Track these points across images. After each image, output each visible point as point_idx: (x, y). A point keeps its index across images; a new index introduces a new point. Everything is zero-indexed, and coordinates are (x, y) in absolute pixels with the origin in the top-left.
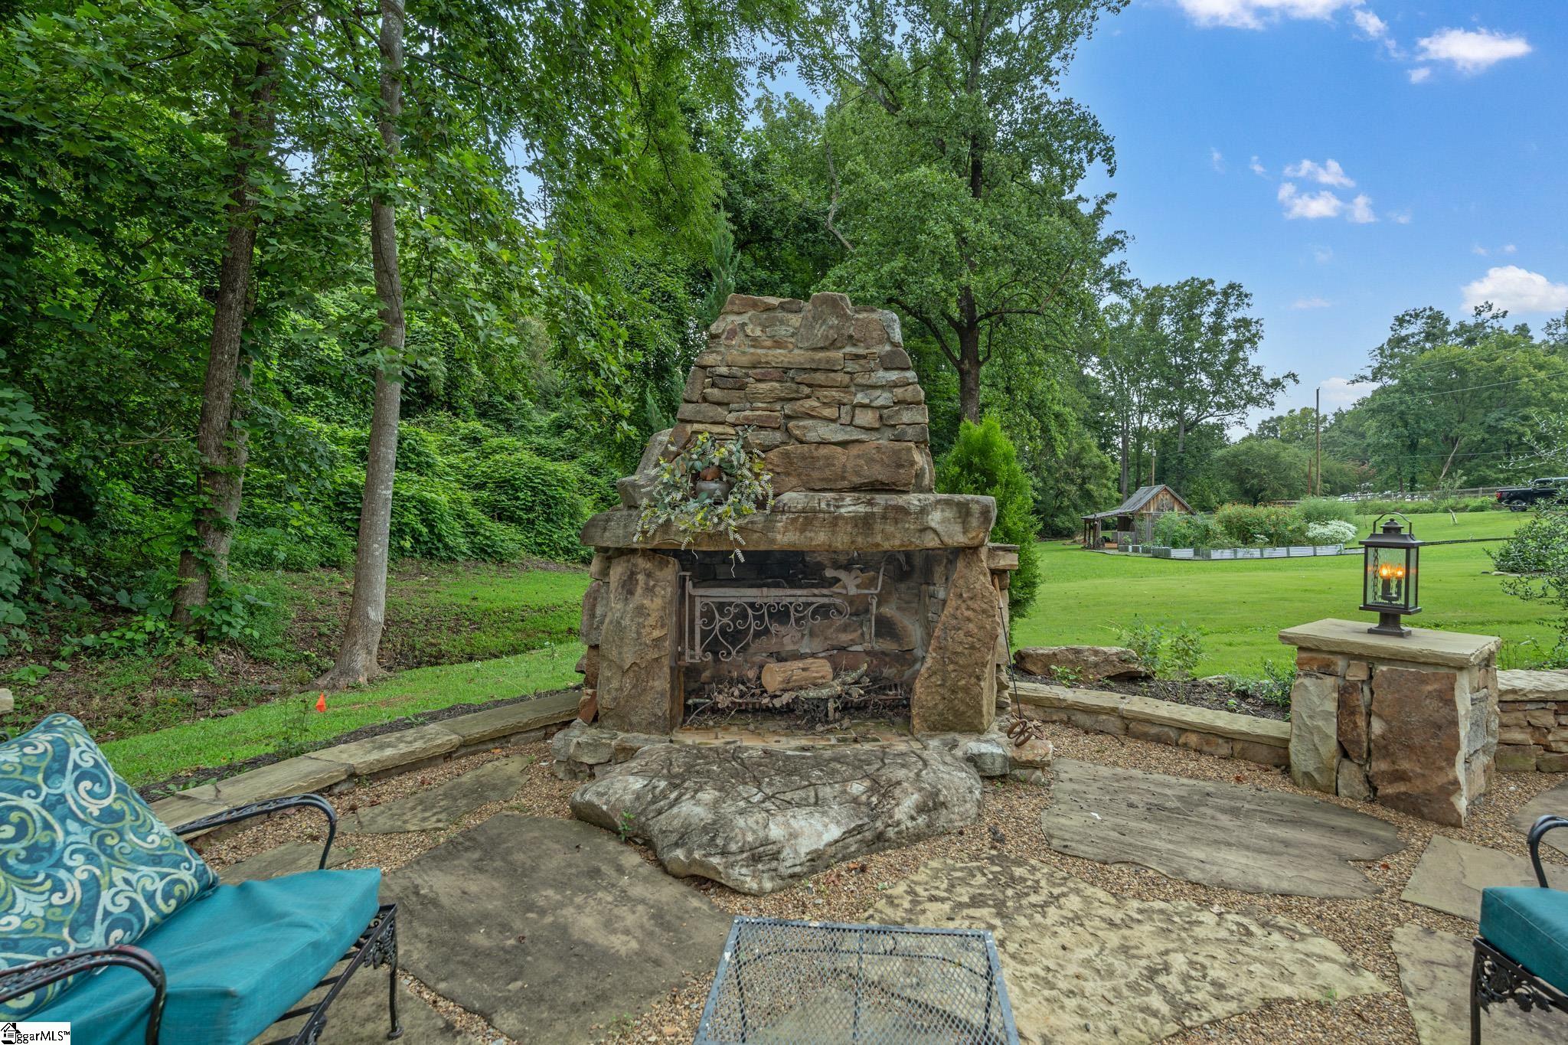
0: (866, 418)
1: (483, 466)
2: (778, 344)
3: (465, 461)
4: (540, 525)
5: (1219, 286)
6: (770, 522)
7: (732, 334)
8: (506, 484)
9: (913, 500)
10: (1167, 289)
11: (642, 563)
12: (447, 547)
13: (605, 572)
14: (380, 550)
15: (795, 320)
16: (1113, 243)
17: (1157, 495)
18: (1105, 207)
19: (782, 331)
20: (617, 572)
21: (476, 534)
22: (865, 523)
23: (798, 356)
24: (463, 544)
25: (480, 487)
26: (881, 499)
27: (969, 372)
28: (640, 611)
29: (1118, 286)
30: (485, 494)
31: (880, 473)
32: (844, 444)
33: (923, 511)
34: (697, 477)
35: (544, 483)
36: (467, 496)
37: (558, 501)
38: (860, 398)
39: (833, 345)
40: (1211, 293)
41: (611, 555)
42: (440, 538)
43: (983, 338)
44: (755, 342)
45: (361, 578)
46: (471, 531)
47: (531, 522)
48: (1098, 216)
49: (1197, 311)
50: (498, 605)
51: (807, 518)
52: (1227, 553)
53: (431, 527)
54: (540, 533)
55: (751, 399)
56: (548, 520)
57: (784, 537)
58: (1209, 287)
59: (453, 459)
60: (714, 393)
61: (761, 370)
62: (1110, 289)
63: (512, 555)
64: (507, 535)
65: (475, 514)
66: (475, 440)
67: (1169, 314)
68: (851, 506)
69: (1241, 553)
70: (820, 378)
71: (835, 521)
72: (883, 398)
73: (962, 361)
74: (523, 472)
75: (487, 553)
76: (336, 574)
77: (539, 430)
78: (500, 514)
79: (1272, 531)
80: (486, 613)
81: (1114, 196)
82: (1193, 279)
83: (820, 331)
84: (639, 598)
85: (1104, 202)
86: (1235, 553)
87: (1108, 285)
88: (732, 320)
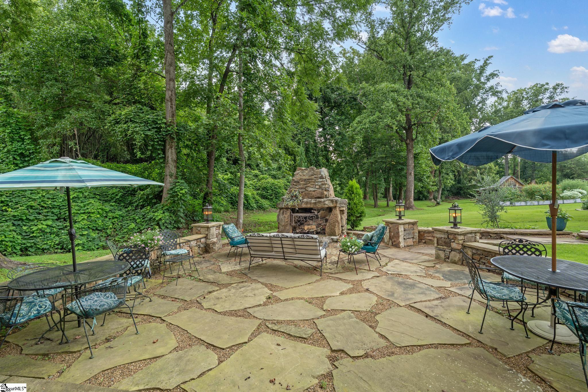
0: (317, 187)
1: (259, 184)
2: (304, 176)
3: (254, 182)
4: (274, 200)
5: (551, 86)
6: (302, 203)
7: (297, 174)
8: (265, 189)
9: (322, 200)
10: (524, 90)
11: (285, 210)
12: (251, 206)
13: (280, 211)
14: (242, 208)
15: (307, 171)
16: (493, 75)
17: (508, 180)
18: (488, 62)
19: (305, 174)
20: (282, 211)
21: (258, 203)
22: (315, 203)
23: (307, 177)
24: (255, 206)
25: (259, 189)
26: (318, 200)
27: (409, 144)
28: (285, 217)
29: (495, 93)
30: (259, 192)
31: (319, 195)
32: (314, 191)
33: (324, 201)
34: (292, 197)
35: (275, 188)
36: (255, 192)
37: (279, 193)
38: (316, 184)
39: (312, 175)
40: (547, 89)
41: (281, 209)
42: (249, 204)
43: (414, 132)
44: (301, 175)
45: (238, 214)
46: (257, 202)
47: (272, 199)
48: (484, 66)
49: (540, 98)
50: (264, 221)
51: (307, 203)
52: (523, 203)
53: (247, 201)
54: (274, 202)
55: (300, 184)
56: (276, 198)
57: (304, 206)
58: (546, 86)
59: (251, 182)
60: (295, 184)
61: (302, 180)
62: (492, 95)
63: (267, 208)
64: (265, 203)
65: (258, 197)
66: (256, 176)
67: (526, 99)
68: (313, 201)
69: (529, 203)
70: (310, 181)
71: (311, 203)
72: (320, 184)
73: (407, 140)
74: (269, 185)
75: (261, 208)
76: (228, 214)
77: (274, 169)
78: (264, 197)
79: (544, 194)
80: (261, 223)
81: (492, 56)
82: (537, 84)
83: (310, 173)
84: (284, 215)
85: (487, 60)
86: (526, 203)
87: (491, 93)
88: (298, 172)
